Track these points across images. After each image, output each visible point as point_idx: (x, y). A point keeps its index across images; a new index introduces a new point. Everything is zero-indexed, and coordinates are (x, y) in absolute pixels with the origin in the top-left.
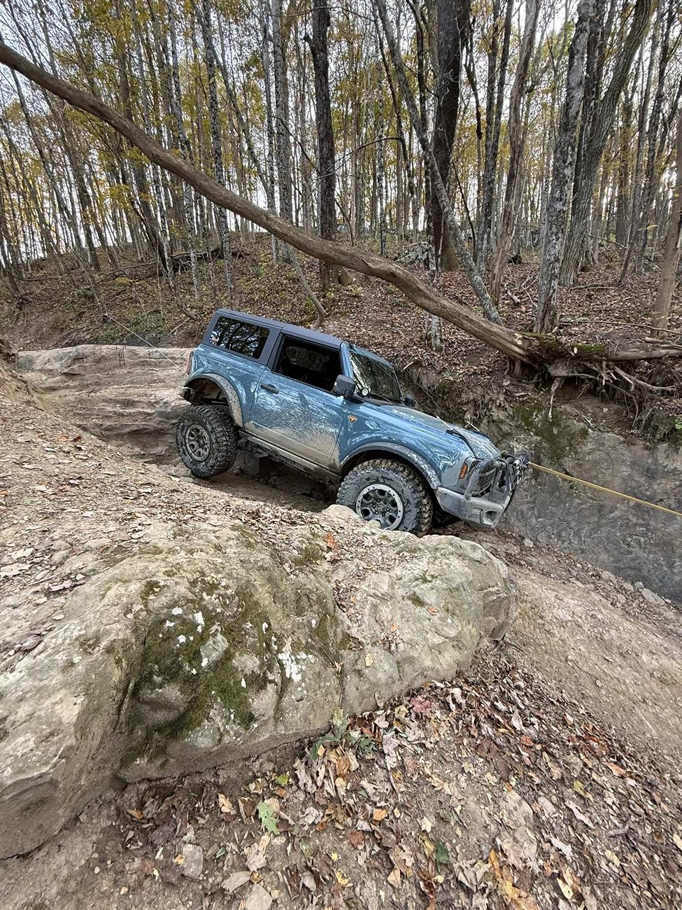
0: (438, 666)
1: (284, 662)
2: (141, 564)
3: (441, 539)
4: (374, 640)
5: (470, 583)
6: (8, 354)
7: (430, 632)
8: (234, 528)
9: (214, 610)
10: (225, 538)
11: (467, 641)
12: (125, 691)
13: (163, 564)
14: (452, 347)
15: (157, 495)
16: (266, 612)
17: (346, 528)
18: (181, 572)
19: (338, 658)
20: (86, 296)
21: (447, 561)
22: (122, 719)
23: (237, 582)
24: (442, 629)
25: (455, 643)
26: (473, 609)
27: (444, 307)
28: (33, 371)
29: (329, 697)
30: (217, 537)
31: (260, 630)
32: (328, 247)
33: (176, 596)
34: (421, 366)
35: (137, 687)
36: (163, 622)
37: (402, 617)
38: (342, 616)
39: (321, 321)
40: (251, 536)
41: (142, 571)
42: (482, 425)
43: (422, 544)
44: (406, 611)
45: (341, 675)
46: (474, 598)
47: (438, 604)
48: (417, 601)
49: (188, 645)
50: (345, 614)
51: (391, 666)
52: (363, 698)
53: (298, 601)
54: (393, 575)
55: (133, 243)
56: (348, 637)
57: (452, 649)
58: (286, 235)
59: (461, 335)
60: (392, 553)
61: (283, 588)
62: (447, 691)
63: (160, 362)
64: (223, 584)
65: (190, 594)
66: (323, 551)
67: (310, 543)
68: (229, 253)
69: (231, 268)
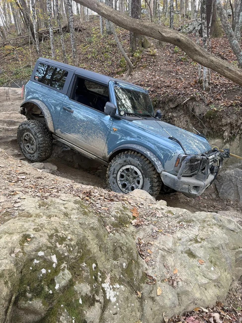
0: (204, 298)
1: (105, 289)
2: (20, 223)
3: (207, 215)
4: (162, 278)
5: (227, 244)
7: (199, 275)
8: (76, 202)
9: (63, 254)
10: (70, 209)
11: (224, 282)
12: (10, 301)
13: (33, 224)
14: (216, 88)
15: (28, 180)
16: (95, 257)
17: (144, 204)
18: (44, 229)
19: (139, 288)
21: (212, 229)
22: (8, 318)
23: (77, 237)
24: (208, 274)
25: (216, 284)
26: (228, 262)
27: (212, 61)
29: (134, 314)
30: (65, 208)
31: (91, 268)
32: (136, 23)
33: (40, 244)
34: (195, 101)
35: (17, 299)
36: (32, 260)
37: (181, 264)
38: (142, 262)
39: (130, 72)
40: (86, 207)
41: (21, 228)
42: (235, 140)
43: (195, 217)
44: (184, 261)
45: (141, 299)
46: (230, 255)
47: (205, 257)
48: (191, 254)
49: (47, 275)
50: (144, 260)
51: (174, 296)
52: (155, 315)
53: (115, 250)
54: (176, 237)
55: (15, 24)
56: (146, 275)
57: (214, 288)
58: (110, 16)
59: (223, 80)
60: (175, 222)
61: (105, 242)
62: (210, 315)
64: (69, 238)
65: (49, 243)
66: (130, 218)
67: (122, 213)
68: (73, 29)
69: (74, 38)
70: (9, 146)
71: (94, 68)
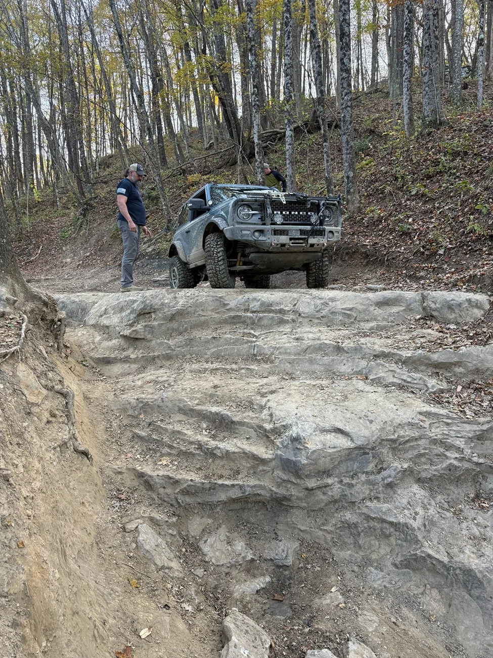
6: (53, 321)
20: (149, 197)
28: (85, 324)
55: (200, 128)
63: (261, 319)
68: (350, 124)
69: (351, 147)
70: (215, 519)
71: (410, 217)
